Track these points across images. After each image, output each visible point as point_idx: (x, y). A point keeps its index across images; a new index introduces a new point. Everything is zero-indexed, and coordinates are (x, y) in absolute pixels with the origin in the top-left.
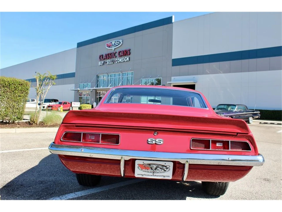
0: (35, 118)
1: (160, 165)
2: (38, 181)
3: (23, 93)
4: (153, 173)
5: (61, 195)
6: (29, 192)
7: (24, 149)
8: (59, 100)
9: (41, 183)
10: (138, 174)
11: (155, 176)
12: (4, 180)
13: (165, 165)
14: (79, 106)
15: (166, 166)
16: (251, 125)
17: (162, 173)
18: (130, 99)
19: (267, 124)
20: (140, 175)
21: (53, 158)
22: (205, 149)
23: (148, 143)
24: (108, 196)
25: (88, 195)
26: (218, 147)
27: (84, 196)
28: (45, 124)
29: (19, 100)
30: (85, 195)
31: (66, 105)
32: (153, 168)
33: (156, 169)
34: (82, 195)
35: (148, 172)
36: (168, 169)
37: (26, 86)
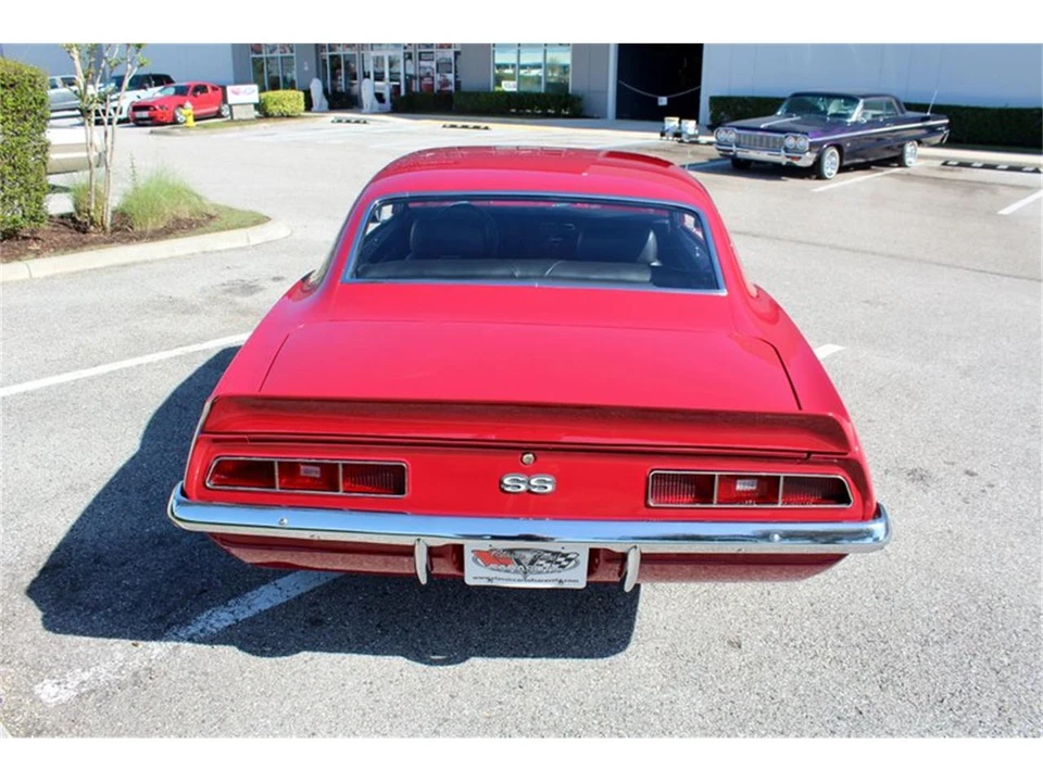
0: (93, 205)
1: (548, 552)
2: (147, 537)
3: (25, 119)
4: (525, 573)
5: (234, 596)
6: (127, 587)
7: (77, 368)
8: (173, 78)
9: (159, 543)
10: (475, 578)
11: (529, 581)
12: (36, 539)
13: (563, 551)
14: (257, 101)
15: (564, 555)
16: (909, 175)
17: (552, 572)
18: (453, 59)
19: (969, 169)
20: (481, 578)
21: (185, 409)
22: (698, 505)
23: (503, 490)
24: (384, 588)
25: (319, 587)
26: (742, 497)
27: (307, 593)
28: (137, 228)
29: (19, 149)
30: (311, 591)
31: (204, 94)
32: (523, 561)
33: (532, 562)
34: (299, 592)
35: (507, 571)
36: (573, 562)
37: (30, 90)
